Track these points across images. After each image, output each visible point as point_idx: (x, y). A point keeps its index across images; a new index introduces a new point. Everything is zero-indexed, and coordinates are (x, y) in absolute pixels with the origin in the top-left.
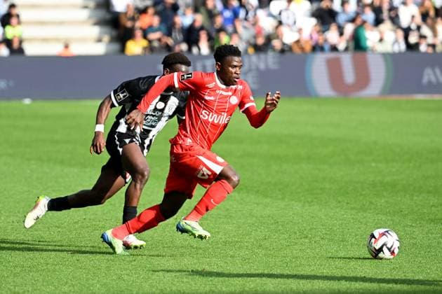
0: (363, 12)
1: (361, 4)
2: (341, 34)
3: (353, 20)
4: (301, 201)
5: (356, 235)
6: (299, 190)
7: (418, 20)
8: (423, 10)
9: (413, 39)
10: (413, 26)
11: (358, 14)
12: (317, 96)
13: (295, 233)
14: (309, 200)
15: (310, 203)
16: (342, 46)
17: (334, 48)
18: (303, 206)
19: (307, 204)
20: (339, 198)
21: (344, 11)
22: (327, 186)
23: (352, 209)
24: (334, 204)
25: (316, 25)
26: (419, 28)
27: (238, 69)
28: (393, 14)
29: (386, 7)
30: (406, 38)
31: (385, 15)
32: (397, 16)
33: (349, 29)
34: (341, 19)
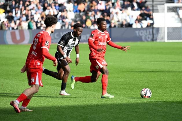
0: (22, 17)
1: (21, 14)
2: (15, 24)
3: (19, 19)
4: (3, 78)
5: (21, 89)
6: (2, 75)
7: (40, 19)
8: (42, 16)
9: (39, 25)
10: (39, 21)
11: (21, 17)
12: (8, 44)
13: (2, 89)
14: (6, 78)
15: (6, 79)
16: (15, 28)
17: (13, 29)
18: (4, 80)
19: (5, 79)
20: (16, 78)
21: (16, 16)
22: (12, 73)
23: (20, 81)
24: (14, 79)
25: (7, 21)
26: (40, 22)
27: (105, 25)
28: (32, 17)
29: (30, 15)
30: (37, 25)
31: (30, 18)
32: (33, 18)
33: (18, 22)
34: (15, 19)
